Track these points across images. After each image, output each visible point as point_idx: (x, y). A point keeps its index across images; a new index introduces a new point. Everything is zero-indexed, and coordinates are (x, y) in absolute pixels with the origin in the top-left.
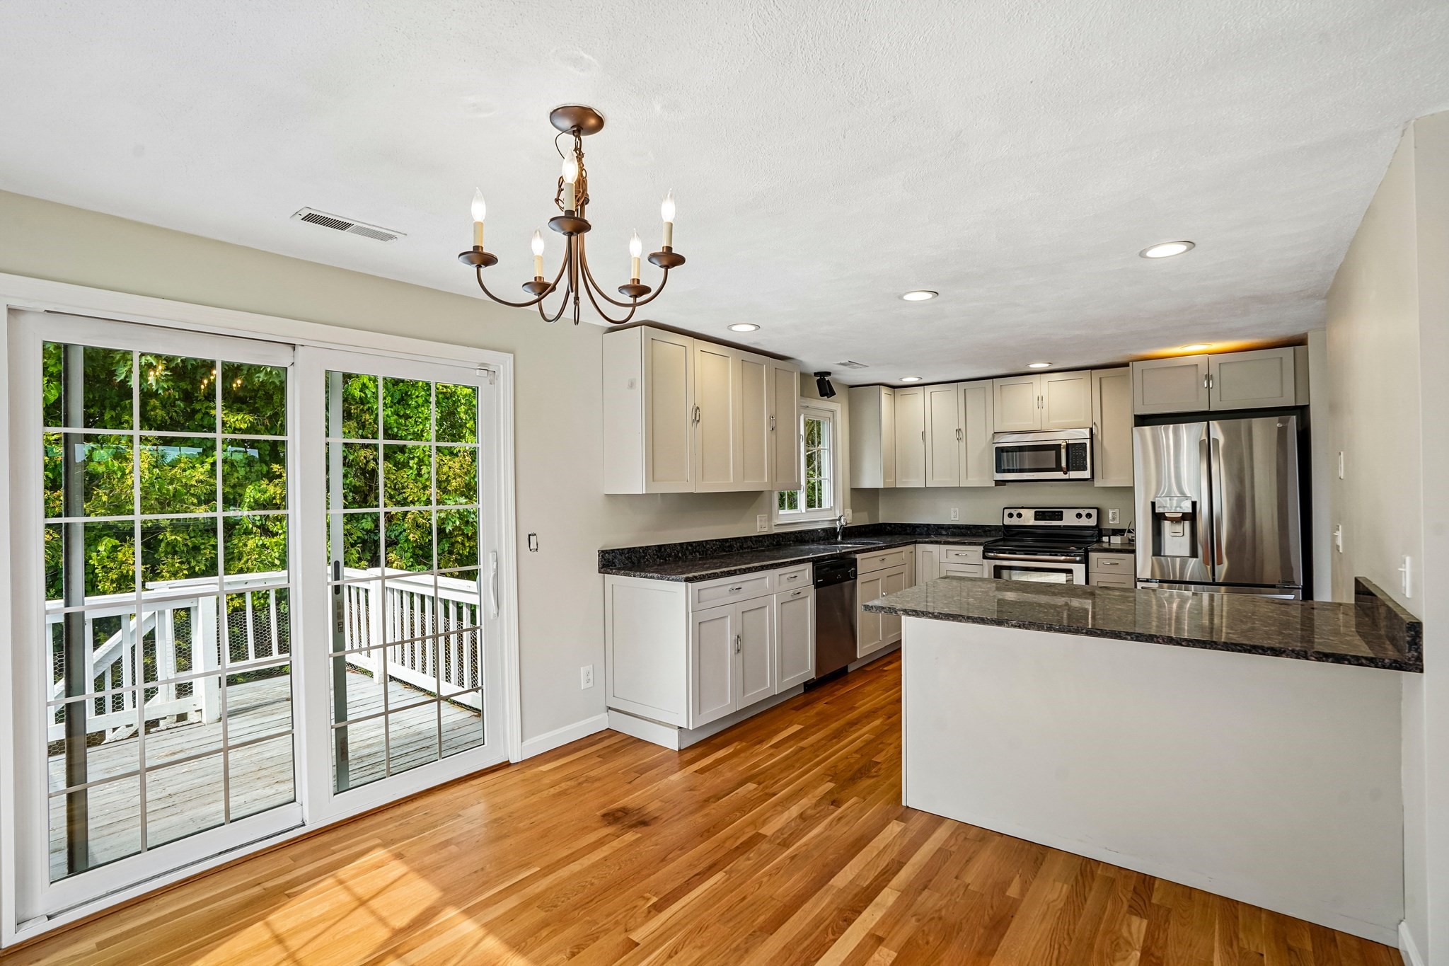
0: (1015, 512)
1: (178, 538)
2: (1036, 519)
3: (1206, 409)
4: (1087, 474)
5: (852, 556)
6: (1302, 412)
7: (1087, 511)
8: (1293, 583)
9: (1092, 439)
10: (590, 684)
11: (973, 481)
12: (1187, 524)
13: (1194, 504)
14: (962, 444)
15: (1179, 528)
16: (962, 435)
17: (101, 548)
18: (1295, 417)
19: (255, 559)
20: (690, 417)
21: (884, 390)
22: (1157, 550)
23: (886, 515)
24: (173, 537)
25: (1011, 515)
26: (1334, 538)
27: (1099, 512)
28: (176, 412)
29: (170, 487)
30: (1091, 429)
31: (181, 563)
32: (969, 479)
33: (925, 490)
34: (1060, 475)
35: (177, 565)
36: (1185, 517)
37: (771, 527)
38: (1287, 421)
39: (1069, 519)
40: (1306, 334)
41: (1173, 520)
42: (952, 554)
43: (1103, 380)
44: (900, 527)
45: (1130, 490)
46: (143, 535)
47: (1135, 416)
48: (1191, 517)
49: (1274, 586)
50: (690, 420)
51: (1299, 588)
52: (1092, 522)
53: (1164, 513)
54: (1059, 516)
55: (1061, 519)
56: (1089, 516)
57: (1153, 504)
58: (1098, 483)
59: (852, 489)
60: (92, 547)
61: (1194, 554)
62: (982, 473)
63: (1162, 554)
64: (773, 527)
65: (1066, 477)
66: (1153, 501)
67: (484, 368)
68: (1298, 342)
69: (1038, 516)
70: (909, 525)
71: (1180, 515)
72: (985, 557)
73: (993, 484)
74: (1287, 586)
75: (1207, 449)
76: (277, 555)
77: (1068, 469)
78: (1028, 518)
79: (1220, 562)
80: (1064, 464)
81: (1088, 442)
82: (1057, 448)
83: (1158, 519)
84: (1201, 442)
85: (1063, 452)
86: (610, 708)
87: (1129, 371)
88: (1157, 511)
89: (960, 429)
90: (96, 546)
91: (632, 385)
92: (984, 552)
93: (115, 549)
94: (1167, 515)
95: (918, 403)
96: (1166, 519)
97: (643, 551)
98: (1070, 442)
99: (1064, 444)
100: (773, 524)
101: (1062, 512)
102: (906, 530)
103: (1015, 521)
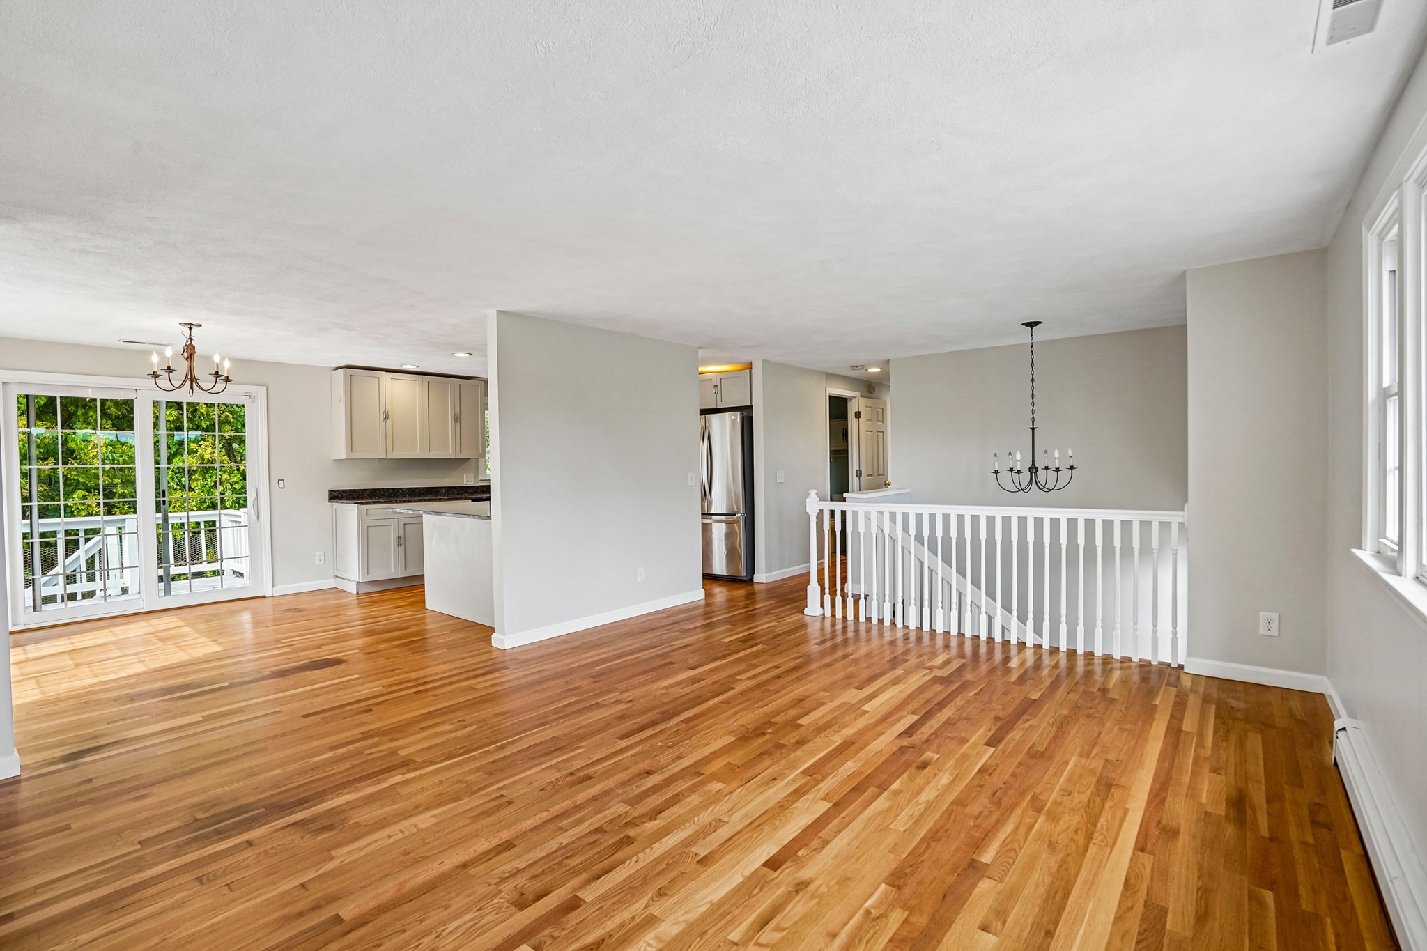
1: (126, 491)
3: (715, 407)
6: (747, 409)
10: (322, 562)
17: (75, 496)
18: (743, 412)
19: (179, 506)
20: (382, 416)
24: (122, 491)
28: (126, 409)
29: (120, 459)
31: (129, 507)
35: (126, 509)
38: (738, 414)
40: (752, 363)
46: (104, 490)
50: (382, 419)
60: (70, 496)
67: (248, 395)
76: (194, 503)
86: (337, 577)
90: (72, 495)
91: (341, 401)
93: (84, 497)
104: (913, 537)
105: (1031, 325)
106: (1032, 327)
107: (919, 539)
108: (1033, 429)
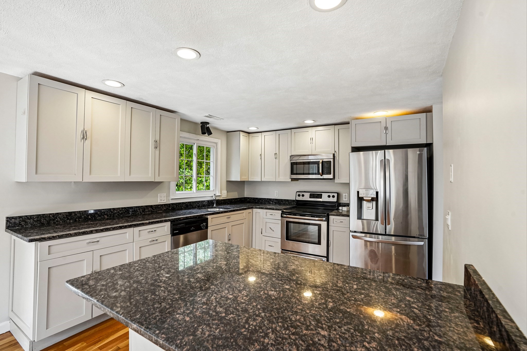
0: (301, 194)
2: (310, 198)
3: (385, 144)
4: (331, 176)
5: (206, 216)
6: (429, 146)
7: (333, 194)
8: (424, 236)
9: (334, 159)
11: (282, 179)
12: (374, 203)
13: (377, 193)
14: (277, 160)
15: (370, 205)
16: (278, 156)
18: (426, 148)
20: (80, 136)
21: (242, 134)
22: (360, 217)
23: (248, 193)
25: (299, 195)
26: (445, 220)
27: (338, 194)
30: (334, 154)
32: (280, 177)
33: (261, 182)
34: (319, 177)
36: (373, 199)
37: (169, 200)
38: (422, 151)
39: (325, 198)
40: (432, 107)
41: (368, 201)
42: (268, 214)
43: (340, 130)
44: (253, 199)
45: (348, 184)
47: (352, 147)
48: (375, 199)
49: (414, 237)
50: (80, 138)
51: (426, 239)
52: (335, 200)
53: (363, 197)
54: (320, 196)
55: (321, 198)
56: (333, 196)
57: (358, 192)
58: (337, 181)
59: (227, 181)
61: (377, 219)
62: (286, 176)
63: (362, 218)
64: (170, 200)
65: (322, 177)
66: (358, 191)
68: (428, 111)
69: (312, 196)
70: (257, 198)
71: (370, 198)
72: (282, 217)
73: (290, 180)
74: (420, 238)
75: (385, 164)
77: (323, 174)
78: (307, 197)
79: (389, 224)
80: (320, 171)
81: (332, 160)
82: (317, 163)
83: (360, 200)
84: (381, 161)
85: (320, 165)
86: (10, 318)
87: (349, 126)
88: (359, 196)
89: (276, 154)
91: (24, 113)
92: (282, 214)
94: (364, 198)
95: (258, 140)
96: (364, 200)
97: (53, 216)
98: (324, 160)
99: (321, 161)
100: (170, 198)
101: (322, 194)
102: (256, 201)
103: (301, 198)
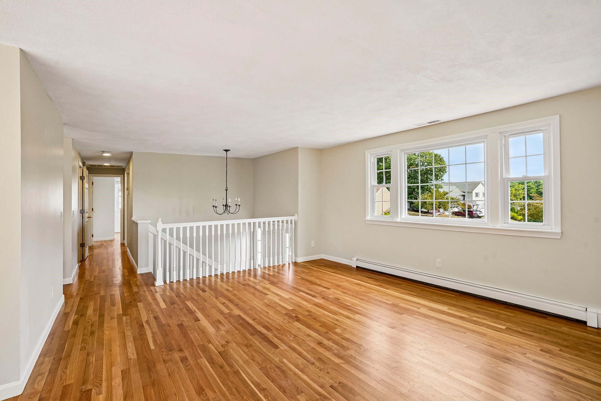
104: (175, 239)
105: (226, 151)
106: (227, 151)
107: (178, 238)
108: (226, 190)
